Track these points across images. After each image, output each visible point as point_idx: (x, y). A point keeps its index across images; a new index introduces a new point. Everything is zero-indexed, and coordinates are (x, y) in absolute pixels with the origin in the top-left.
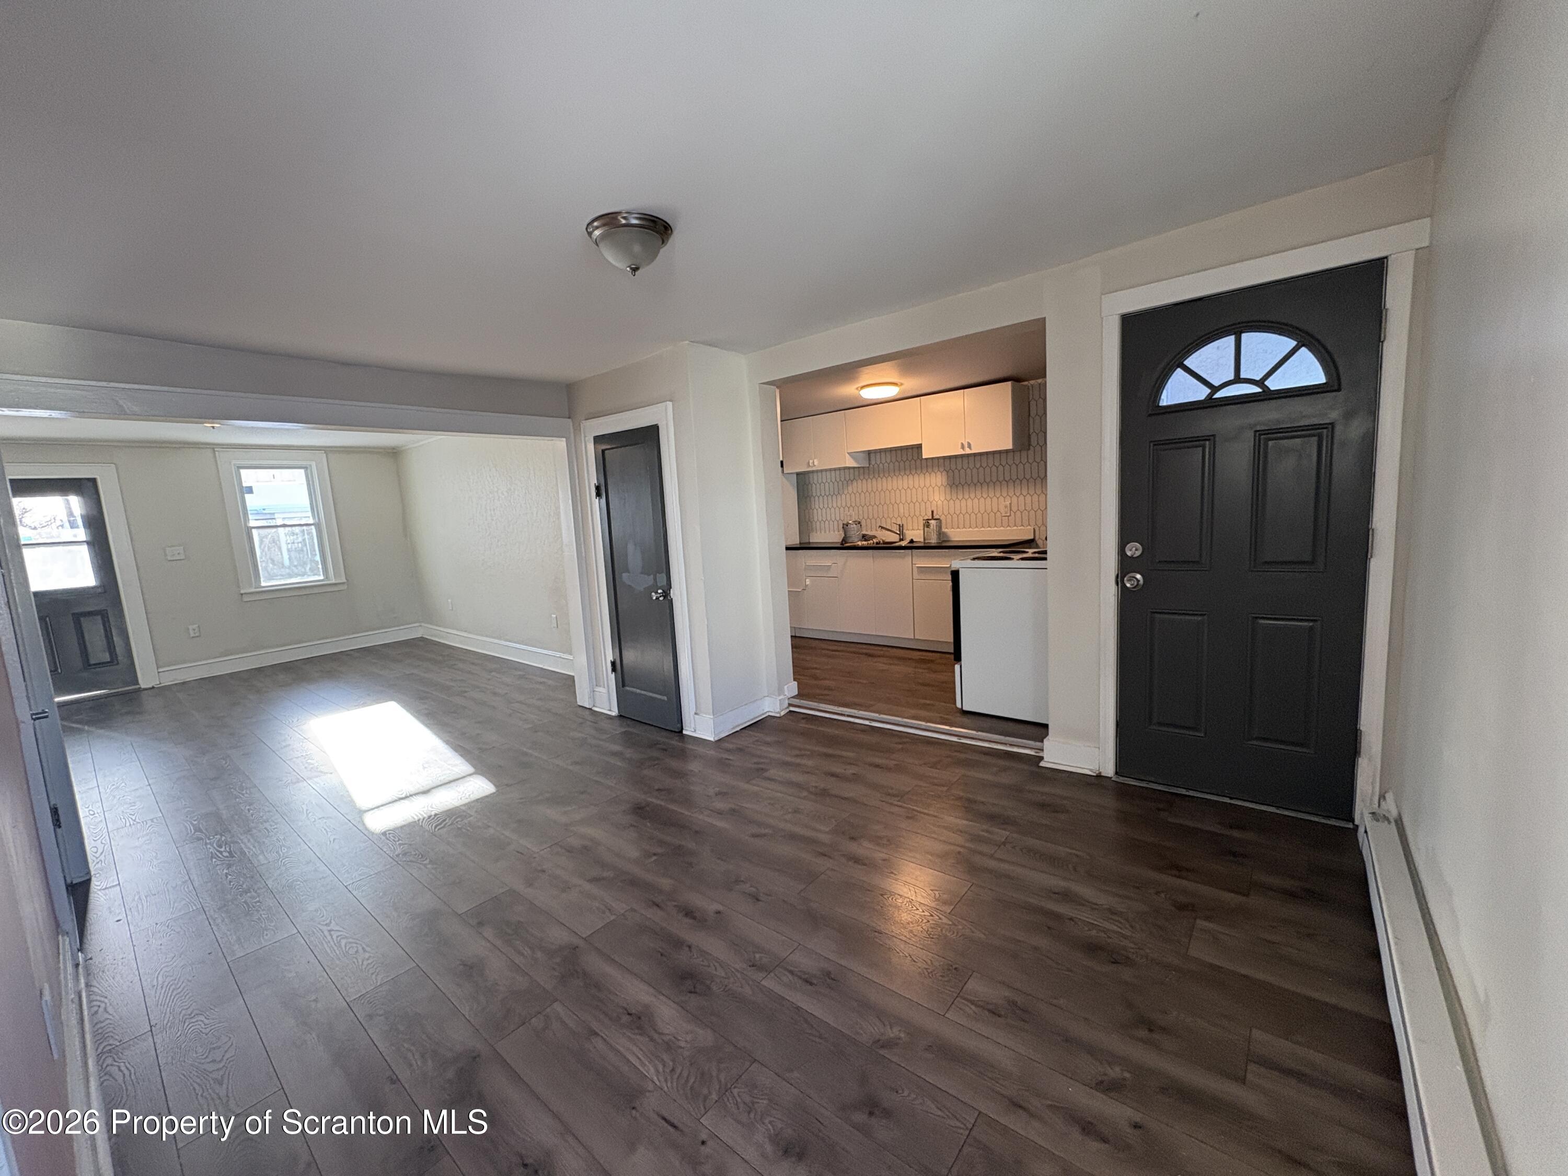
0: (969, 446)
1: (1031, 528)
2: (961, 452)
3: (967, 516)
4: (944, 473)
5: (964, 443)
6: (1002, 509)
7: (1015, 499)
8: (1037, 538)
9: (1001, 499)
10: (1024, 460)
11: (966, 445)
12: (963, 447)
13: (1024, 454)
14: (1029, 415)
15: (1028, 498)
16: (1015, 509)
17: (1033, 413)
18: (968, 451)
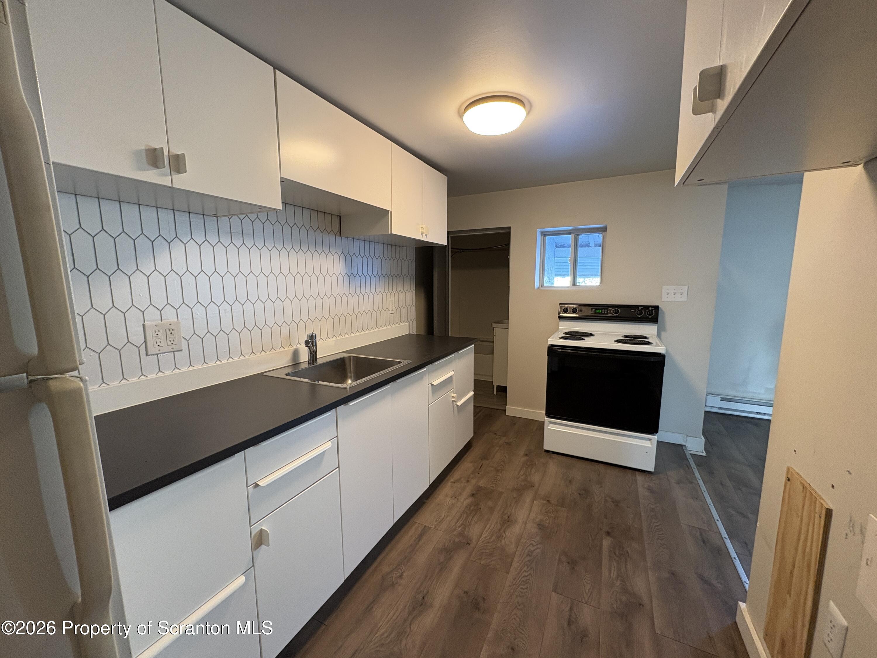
7: (397, 295)
15: (404, 295)
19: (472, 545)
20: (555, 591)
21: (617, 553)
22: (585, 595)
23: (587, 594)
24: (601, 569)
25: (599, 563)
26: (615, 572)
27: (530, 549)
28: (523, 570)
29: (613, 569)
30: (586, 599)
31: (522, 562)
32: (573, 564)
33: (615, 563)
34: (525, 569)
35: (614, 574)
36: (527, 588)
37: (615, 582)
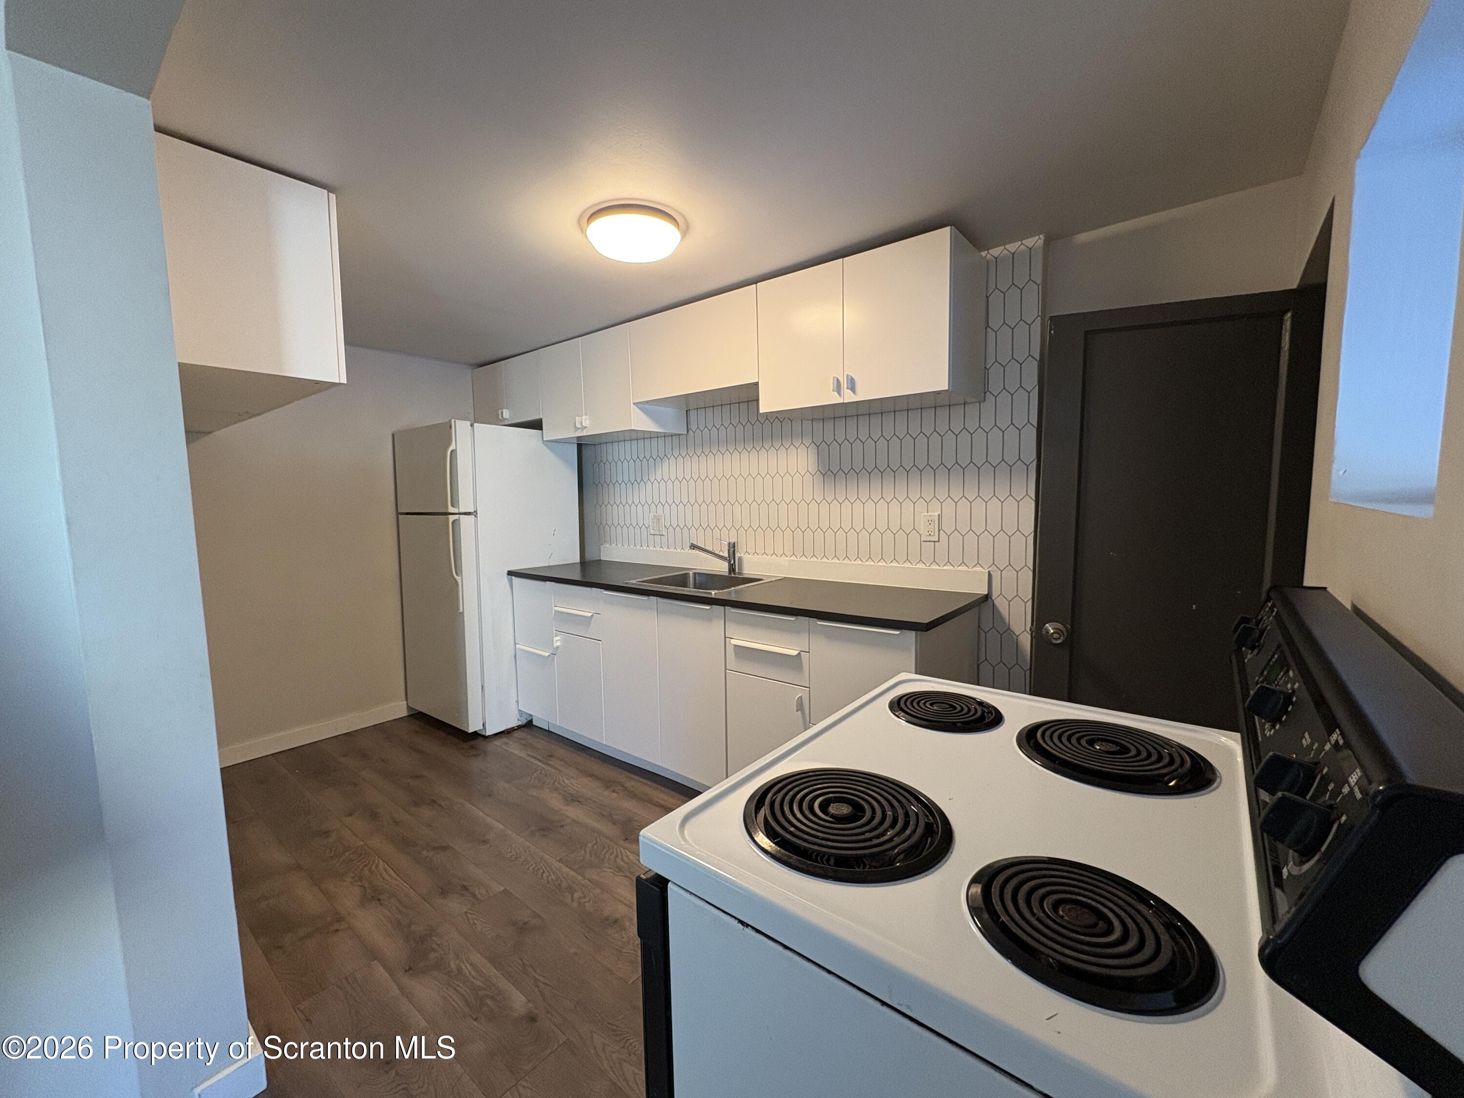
0: (852, 387)
1: (982, 572)
2: (836, 399)
3: (852, 535)
4: (813, 450)
5: (841, 380)
6: (923, 529)
7: (949, 506)
8: (995, 595)
9: (921, 504)
10: (972, 425)
11: (844, 384)
12: (838, 388)
13: (972, 410)
14: (987, 326)
15: (979, 505)
16: (948, 527)
17: (995, 321)
18: (849, 397)
19: (622, 842)
20: (505, 891)
21: (489, 1002)
22: (474, 917)
23: (473, 919)
24: (486, 958)
25: (495, 960)
26: (467, 972)
27: (577, 892)
28: (552, 874)
29: (473, 973)
30: (469, 915)
31: (564, 878)
32: (522, 928)
33: (479, 983)
34: (553, 877)
35: (467, 969)
36: (528, 869)
37: (457, 962)
